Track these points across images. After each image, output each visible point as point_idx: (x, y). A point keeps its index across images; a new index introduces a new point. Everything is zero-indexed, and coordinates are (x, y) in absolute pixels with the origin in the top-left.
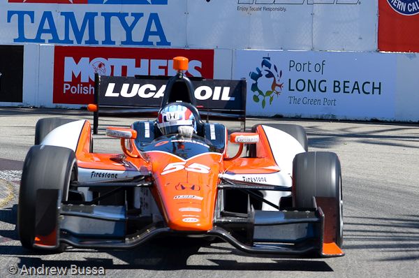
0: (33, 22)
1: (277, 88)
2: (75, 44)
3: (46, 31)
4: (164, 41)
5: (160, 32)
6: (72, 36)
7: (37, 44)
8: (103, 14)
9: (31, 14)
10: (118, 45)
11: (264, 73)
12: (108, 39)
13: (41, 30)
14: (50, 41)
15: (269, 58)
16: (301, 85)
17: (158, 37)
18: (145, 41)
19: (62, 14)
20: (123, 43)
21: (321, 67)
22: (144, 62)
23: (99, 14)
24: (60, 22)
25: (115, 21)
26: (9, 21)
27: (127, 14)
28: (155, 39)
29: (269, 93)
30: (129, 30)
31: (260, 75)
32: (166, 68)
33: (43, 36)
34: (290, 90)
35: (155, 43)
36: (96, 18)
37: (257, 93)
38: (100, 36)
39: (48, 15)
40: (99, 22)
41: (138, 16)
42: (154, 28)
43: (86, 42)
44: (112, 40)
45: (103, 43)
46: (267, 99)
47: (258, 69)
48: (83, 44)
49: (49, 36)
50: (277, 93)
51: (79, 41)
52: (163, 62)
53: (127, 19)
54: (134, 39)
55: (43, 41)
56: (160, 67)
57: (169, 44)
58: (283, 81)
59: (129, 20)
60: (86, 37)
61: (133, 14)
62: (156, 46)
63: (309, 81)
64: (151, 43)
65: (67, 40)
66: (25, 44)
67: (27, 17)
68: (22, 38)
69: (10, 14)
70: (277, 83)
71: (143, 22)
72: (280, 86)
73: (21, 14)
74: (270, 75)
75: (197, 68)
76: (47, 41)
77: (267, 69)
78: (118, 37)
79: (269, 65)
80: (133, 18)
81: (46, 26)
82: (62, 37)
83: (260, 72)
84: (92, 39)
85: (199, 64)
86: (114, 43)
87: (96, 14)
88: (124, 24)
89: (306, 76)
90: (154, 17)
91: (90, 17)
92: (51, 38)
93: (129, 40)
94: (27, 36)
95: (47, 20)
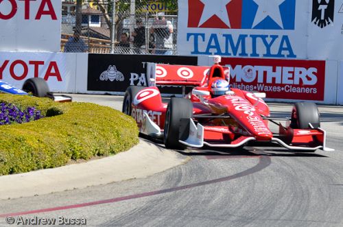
0: (204, 40)
2: (232, 56)
3: (213, 47)
4: (291, 54)
5: (289, 48)
6: (230, 51)
7: (207, 55)
8: (251, 36)
9: (203, 35)
10: (261, 57)
12: (254, 53)
13: (209, 46)
14: (215, 54)
17: (288, 51)
18: (279, 54)
19: (224, 35)
20: (264, 55)
22: (279, 69)
23: (249, 36)
24: (222, 41)
25: (259, 40)
26: (188, 40)
27: (267, 36)
28: (285, 53)
30: (268, 47)
32: (293, 73)
33: (211, 50)
35: (286, 56)
36: (246, 39)
38: (249, 51)
39: (214, 36)
40: (249, 41)
41: (274, 37)
42: (285, 46)
43: (240, 55)
44: (257, 53)
45: (251, 55)
48: (237, 56)
49: (215, 50)
51: (235, 54)
52: (291, 69)
53: (267, 39)
54: (272, 53)
55: (211, 54)
56: (289, 72)
57: (295, 56)
59: (269, 40)
60: (239, 51)
61: (271, 36)
62: (286, 58)
64: (283, 56)
65: (227, 53)
66: (198, 55)
67: (200, 38)
68: (196, 51)
69: (189, 35)
71: (278, 41)
73: (196, 35)
75: (314, 73)
76: (213, 54)
78: (261, 52)
80: (271, 39)
81: (213, 43)
82: (223, 51)
84: (244, 53)
85: (315, 70)
86: (258, 55)
87: (246, 36)
88: (265, 42)
90: (285, 38)
91: (242, 38)
92: (216, 52)
93: (268, 54)
94: (200, 50)
95: (213, 40)
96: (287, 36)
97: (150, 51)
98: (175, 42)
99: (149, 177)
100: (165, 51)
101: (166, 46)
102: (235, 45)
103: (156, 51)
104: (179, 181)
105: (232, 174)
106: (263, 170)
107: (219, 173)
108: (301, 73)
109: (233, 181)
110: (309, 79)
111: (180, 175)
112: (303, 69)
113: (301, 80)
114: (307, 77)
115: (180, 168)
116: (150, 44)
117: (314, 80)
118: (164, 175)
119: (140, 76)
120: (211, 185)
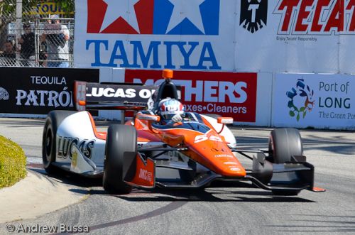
0: (107, 49)
1: (309, 105)
2: (142, 68)
3: (118, 57)
4: (215, 65)
5: (212, 58)
6: (139, 62)
7: (111, 68)
8: (165, 43)
9: (106, 43)
10: (177, 69)
11: (299, 92)
12: (169, 64)
13: (114, 56)
14: (121, 66)
15: (303, 80)
16: (329, 102)
17: (211, 62)
18: (200, 65)
19: (131, 42)
20: (182, 67)
21: (345, 87)
22: (199, 83)
23: (162, 43)
24: (129, 49)
25: (175, 48)
26: (87, 48)
27: (185, 43)
28: (208, 64)
29: (302, 109)
30: (186, 56)
31: (295, 94)
32: (217, 88)
33: (116, 61)
34: (320, 106)
35: (208, 68)
36: (159, 46)
37: (292, 109)
38: (162, 61)
39: (119, 44)
40: (162, 49)
41: (194, 44)
42: (207, 55)
43: (151, 66)
44: (173, 64)
45: (165, 67)
46: (301, 114)
47: (293, 89)
48: (149, 68)
49: (121, 61)
50: (310, 109)
51: (145, 65)
52: (215, 83)
53: (185, 46)
54: (191, 64)
55: (116, 66)
56: (213, 88)
57: (220, 68)
58: (315, 98)
59: (187, 48)
60: (151, 62)
61: (190, 43)
62: (208, 70)
63: (336, 99)
64: (205, 68)
65: (135, 65)
66: (101, 68)
67: (102, 45)
68: (98, 62)
69: (88, 42)
70: (309, 100)
71: (199, 49)
72: (312, 103)
73: (97, 43)
74: (303, 94)
75: (243, 88)
76: (118, 66)
77: (301, 89)
78: (178, 62)
79: (303, 86)
80: (190, 46)
81: (118, 53)
82: (131, 62)
83: (295, 91)
84: (156, 64)
85: (244, 85)
86: (174, 67)
87: (159, 43)
88: (182, 50)
89: (333, 95)
90: (207, 45)
91: (154, 45)
92: (123, 63)
93: (187, 64)
94: (102, 61)
95: (118, 48)
96: (209, 43)
97: (41, 63)
98: (71, 52)
99: (39, 217)
100: (59, 63)
101: (61, 57)
102: (146, 55)
103: (49, 63)
104: (76, 222)
105: (142, 213)
106: (180, 208)
107: (126, 212)
108: (227, 88)
109: (143, 222)
110: (237, 95)
111: (78, 215)
112: (230, 84)
113: (227, 97)
114: (235, 93)
115: (77, 207)
116: (41, 53)
117: (243, 98)
118: (57, 216)
119: (28, 93)
120: (115, 226)
